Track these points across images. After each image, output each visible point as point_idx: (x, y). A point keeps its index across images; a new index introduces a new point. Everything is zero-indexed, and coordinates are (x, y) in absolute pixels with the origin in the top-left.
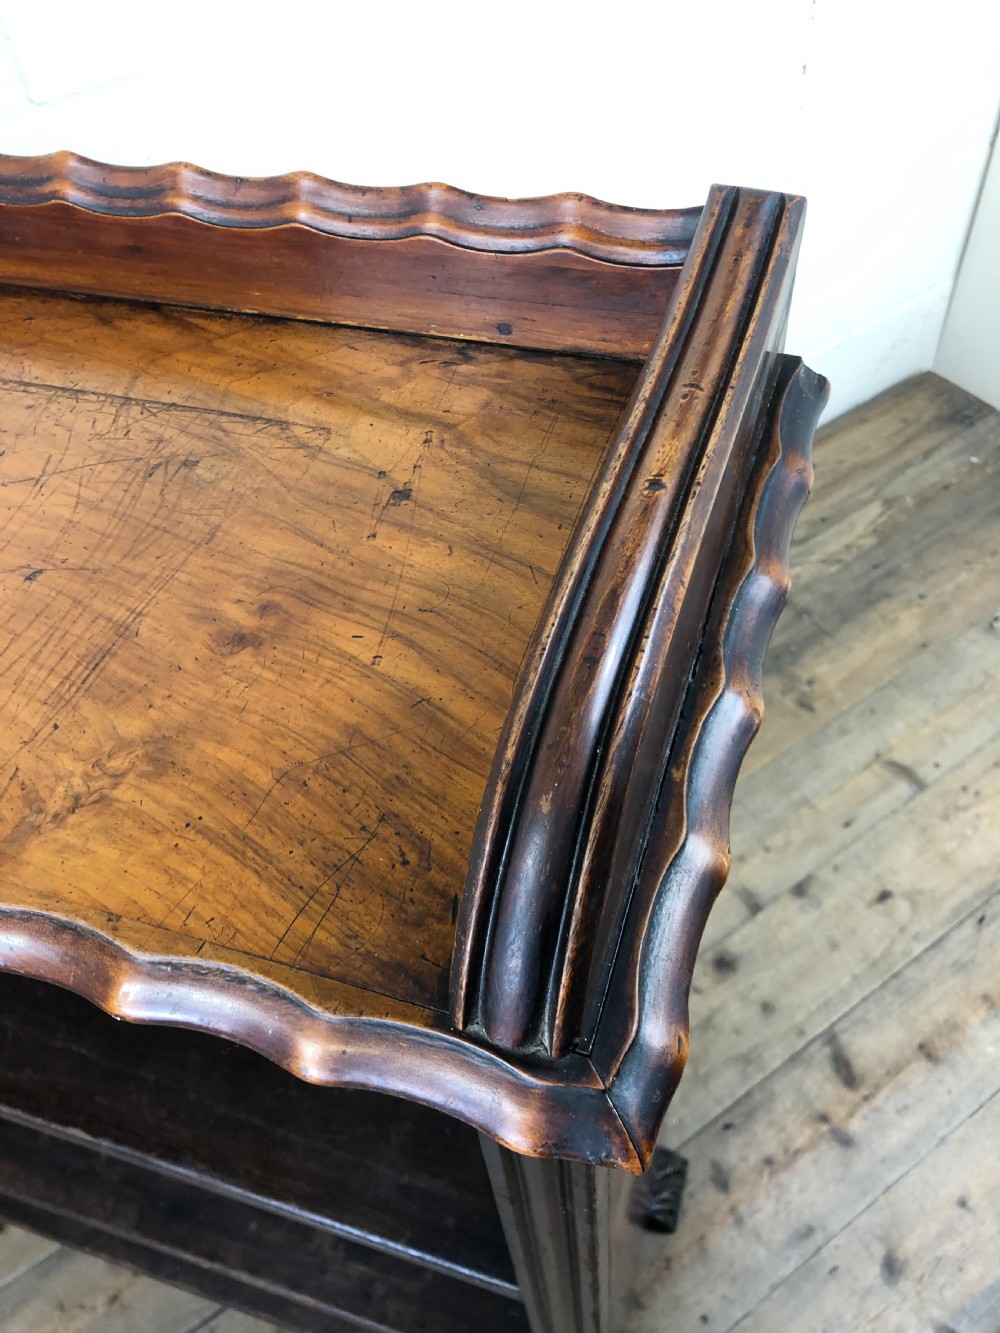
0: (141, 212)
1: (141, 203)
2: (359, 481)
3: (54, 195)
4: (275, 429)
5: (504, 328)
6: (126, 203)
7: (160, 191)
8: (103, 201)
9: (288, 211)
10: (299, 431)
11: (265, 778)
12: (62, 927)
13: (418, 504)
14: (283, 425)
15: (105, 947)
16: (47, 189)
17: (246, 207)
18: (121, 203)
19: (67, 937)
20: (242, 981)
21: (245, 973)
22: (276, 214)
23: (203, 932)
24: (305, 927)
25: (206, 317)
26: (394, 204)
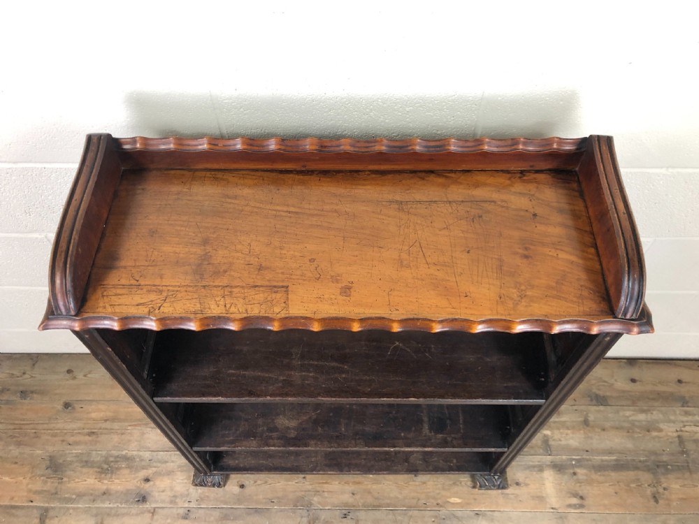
0: (438, 151)
1: (438, 149)
2: (523, 213)
3: (413, 149)
4: (493, 203)
5: (531, 166)
6: (433, 149)
7: (444, 145)
8: (426, 149)
9: (481, 147)
10: (499, 203)
11: (554, 284)
12: (537, 320)
13: (540, 217)
14: (494, 202)
15: (547, 321)
16: (410, 148)
17: (468, 147)
18: (431, 149)
19: (539, 322)
20: (576, 320)
21: (576, 319)
22: (477, 148)
23: (564, 314)
24: (581, 309)
25: (449, 173)
26: (510, 142)
